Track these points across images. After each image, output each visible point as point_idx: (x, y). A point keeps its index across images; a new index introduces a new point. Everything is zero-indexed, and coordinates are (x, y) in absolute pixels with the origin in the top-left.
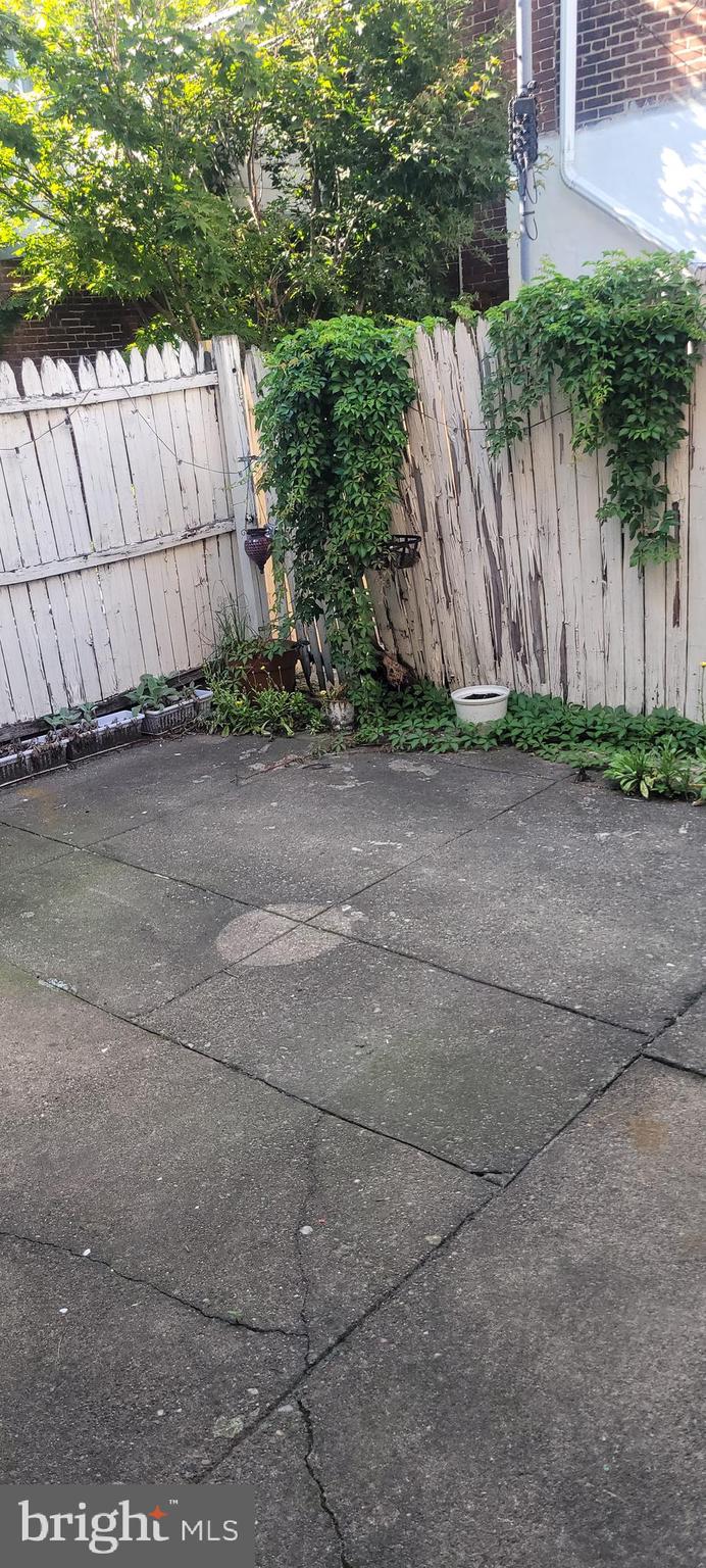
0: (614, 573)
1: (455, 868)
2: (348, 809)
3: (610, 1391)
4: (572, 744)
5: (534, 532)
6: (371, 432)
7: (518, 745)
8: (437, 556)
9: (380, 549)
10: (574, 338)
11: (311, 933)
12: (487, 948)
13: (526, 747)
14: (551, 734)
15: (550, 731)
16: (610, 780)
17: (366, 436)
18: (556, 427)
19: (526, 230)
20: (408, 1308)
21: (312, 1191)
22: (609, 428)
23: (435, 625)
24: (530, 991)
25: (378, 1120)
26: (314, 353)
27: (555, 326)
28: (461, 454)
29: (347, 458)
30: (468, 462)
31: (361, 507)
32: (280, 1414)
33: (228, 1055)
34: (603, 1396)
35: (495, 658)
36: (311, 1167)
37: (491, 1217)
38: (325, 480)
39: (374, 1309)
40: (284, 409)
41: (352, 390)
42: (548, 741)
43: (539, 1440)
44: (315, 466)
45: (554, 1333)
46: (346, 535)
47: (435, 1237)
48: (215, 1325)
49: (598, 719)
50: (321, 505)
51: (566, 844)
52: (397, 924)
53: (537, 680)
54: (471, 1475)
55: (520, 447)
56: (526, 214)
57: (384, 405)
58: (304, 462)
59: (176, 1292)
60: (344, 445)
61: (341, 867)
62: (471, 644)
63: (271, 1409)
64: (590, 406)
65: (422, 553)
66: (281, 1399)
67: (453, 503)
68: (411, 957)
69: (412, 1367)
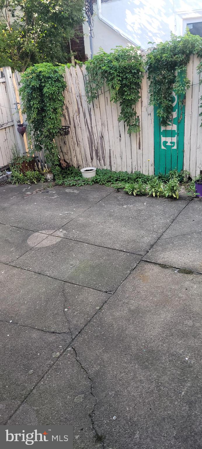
0: (123, 136)
1: (88, 218)
2: (56, 203)
3: (143, 335)
4: (114, 182)
5: (101, 124)
6: (54, 97)
7: (100, 183)
8: (74, 132)
9: (59, 130)
10: (110, 71)
11: (52, 237)
12: (100, 238)
13: (102, 184)
14: (108, 180)
15: (108, 179)
16: (125, 191)
17: (53, 98)
18: (105, 96)
19: (91, 35)
20: (94, 324)
21: (66, 301)
22: (120, 96)
23: (74, 151)
24: (112, 247)
25: (79, 282)
26: (36, 74)
27: (104, 68)
28: (79, 103)
29: (48, 104)
30: (82, 105)
31: (53, 119)
32: (68, 350)
33: (37, 270)
34: (142, 336)
35: (91, 160)
36: (64, 295)
37: (111, 301)
38: (42, 111)
39: (86, 325)
40: (28, 90)
41: (48, 85)
42: (108, 182)
43: (129, 347)
44: (39, 107)
45: (129, 325)
46: (49, 127)
47: (98, 307)
48: (48, 334)
49: (120, 175)
50: (41, 118)
51: (116, 209)
52: (75, 233)
53: (103, 165)
54: (115, 356)
55: (96, 100)
56: (91, 30)
57: (58, 89)
58: (35, 106)
59: (36, 328)
60: (47, 101)
61: (57, 220)
62: (85, 156)
63: (65, 350)
64: (115, 90)
65: (70, 131)
66: (68, 347)
67: (78, 117)
68: (80, 242)
69: (97, 336)
